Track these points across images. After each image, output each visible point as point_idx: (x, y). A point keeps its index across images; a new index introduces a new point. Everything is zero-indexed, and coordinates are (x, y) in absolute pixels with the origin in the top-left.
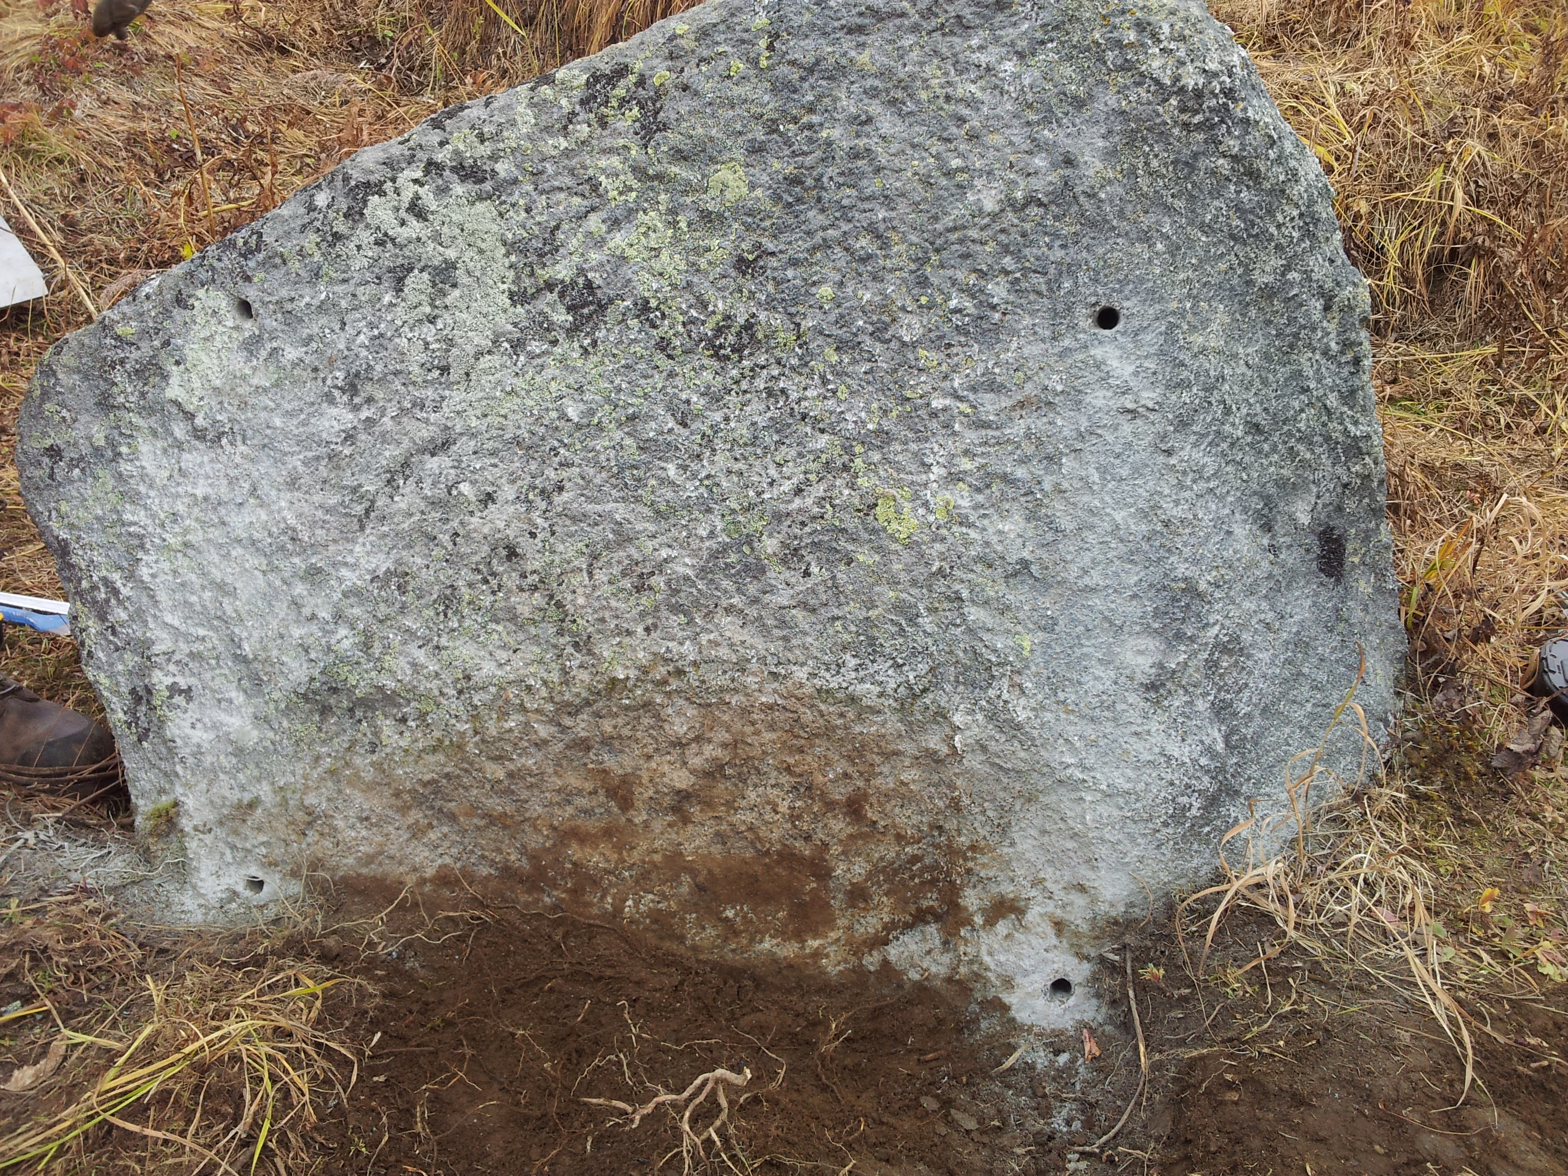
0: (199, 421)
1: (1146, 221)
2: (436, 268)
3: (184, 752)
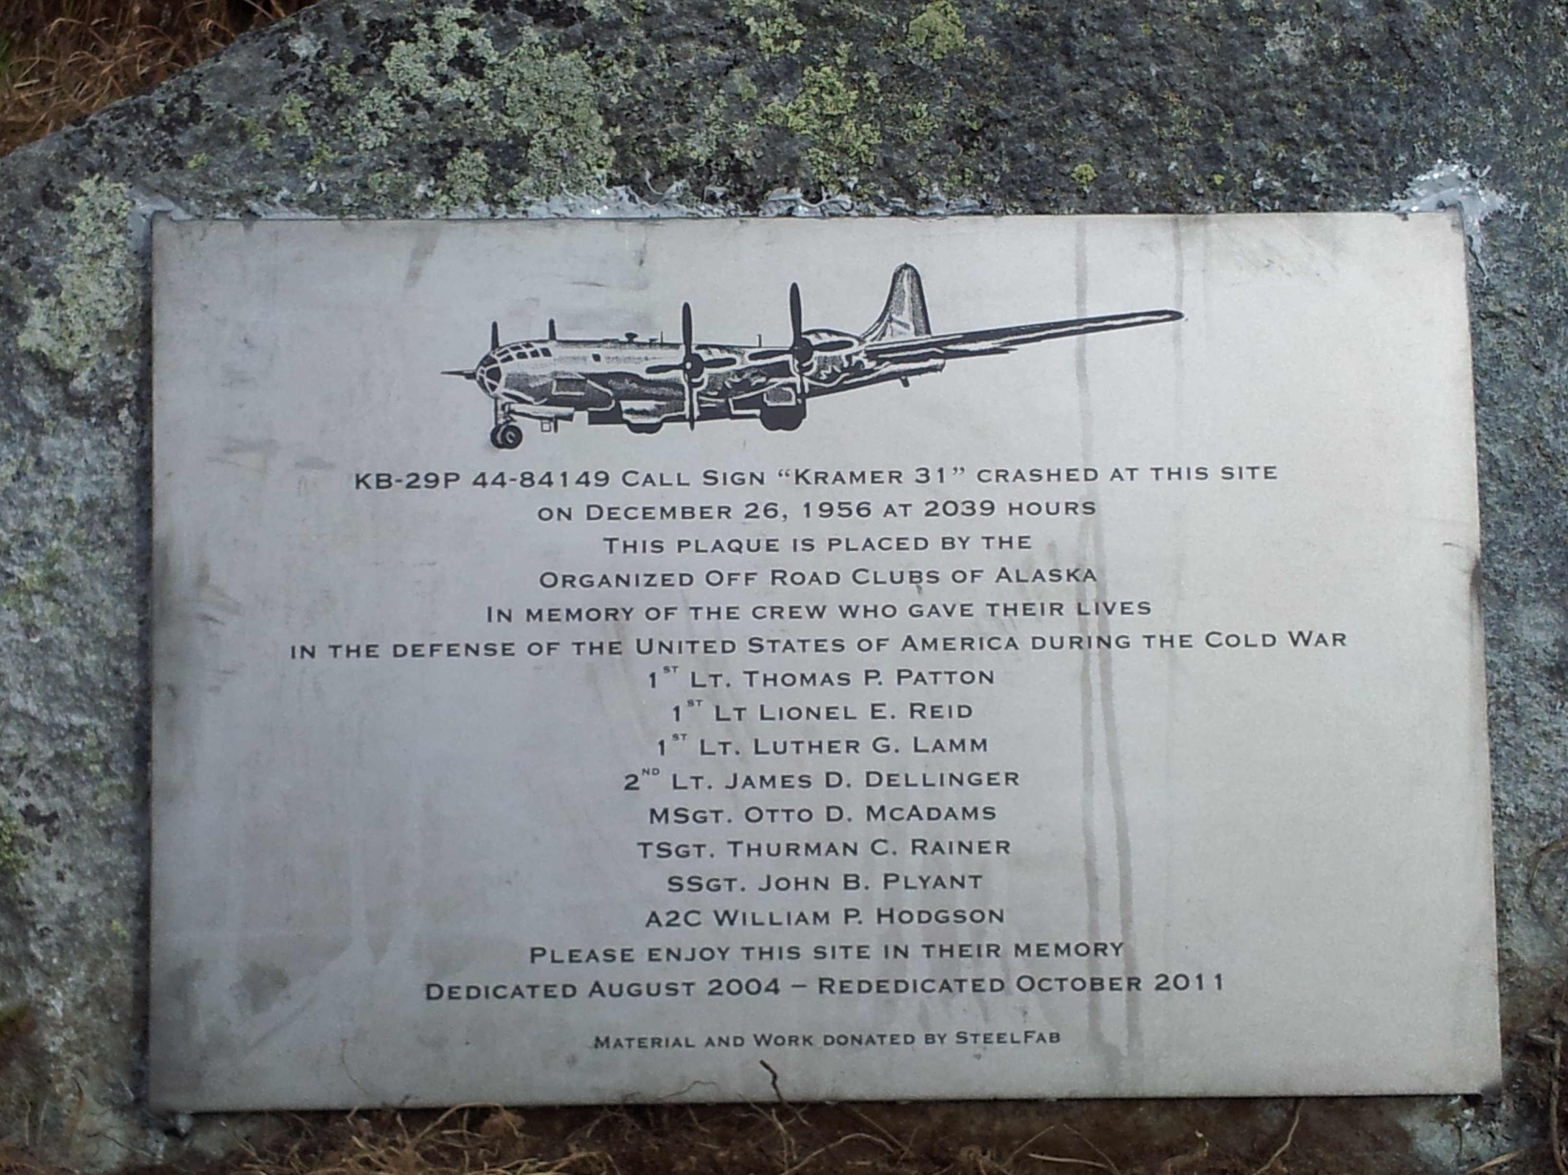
0: (81, 383)
1: (1488, 79)
2: (497, 145)
3: (48, 919)
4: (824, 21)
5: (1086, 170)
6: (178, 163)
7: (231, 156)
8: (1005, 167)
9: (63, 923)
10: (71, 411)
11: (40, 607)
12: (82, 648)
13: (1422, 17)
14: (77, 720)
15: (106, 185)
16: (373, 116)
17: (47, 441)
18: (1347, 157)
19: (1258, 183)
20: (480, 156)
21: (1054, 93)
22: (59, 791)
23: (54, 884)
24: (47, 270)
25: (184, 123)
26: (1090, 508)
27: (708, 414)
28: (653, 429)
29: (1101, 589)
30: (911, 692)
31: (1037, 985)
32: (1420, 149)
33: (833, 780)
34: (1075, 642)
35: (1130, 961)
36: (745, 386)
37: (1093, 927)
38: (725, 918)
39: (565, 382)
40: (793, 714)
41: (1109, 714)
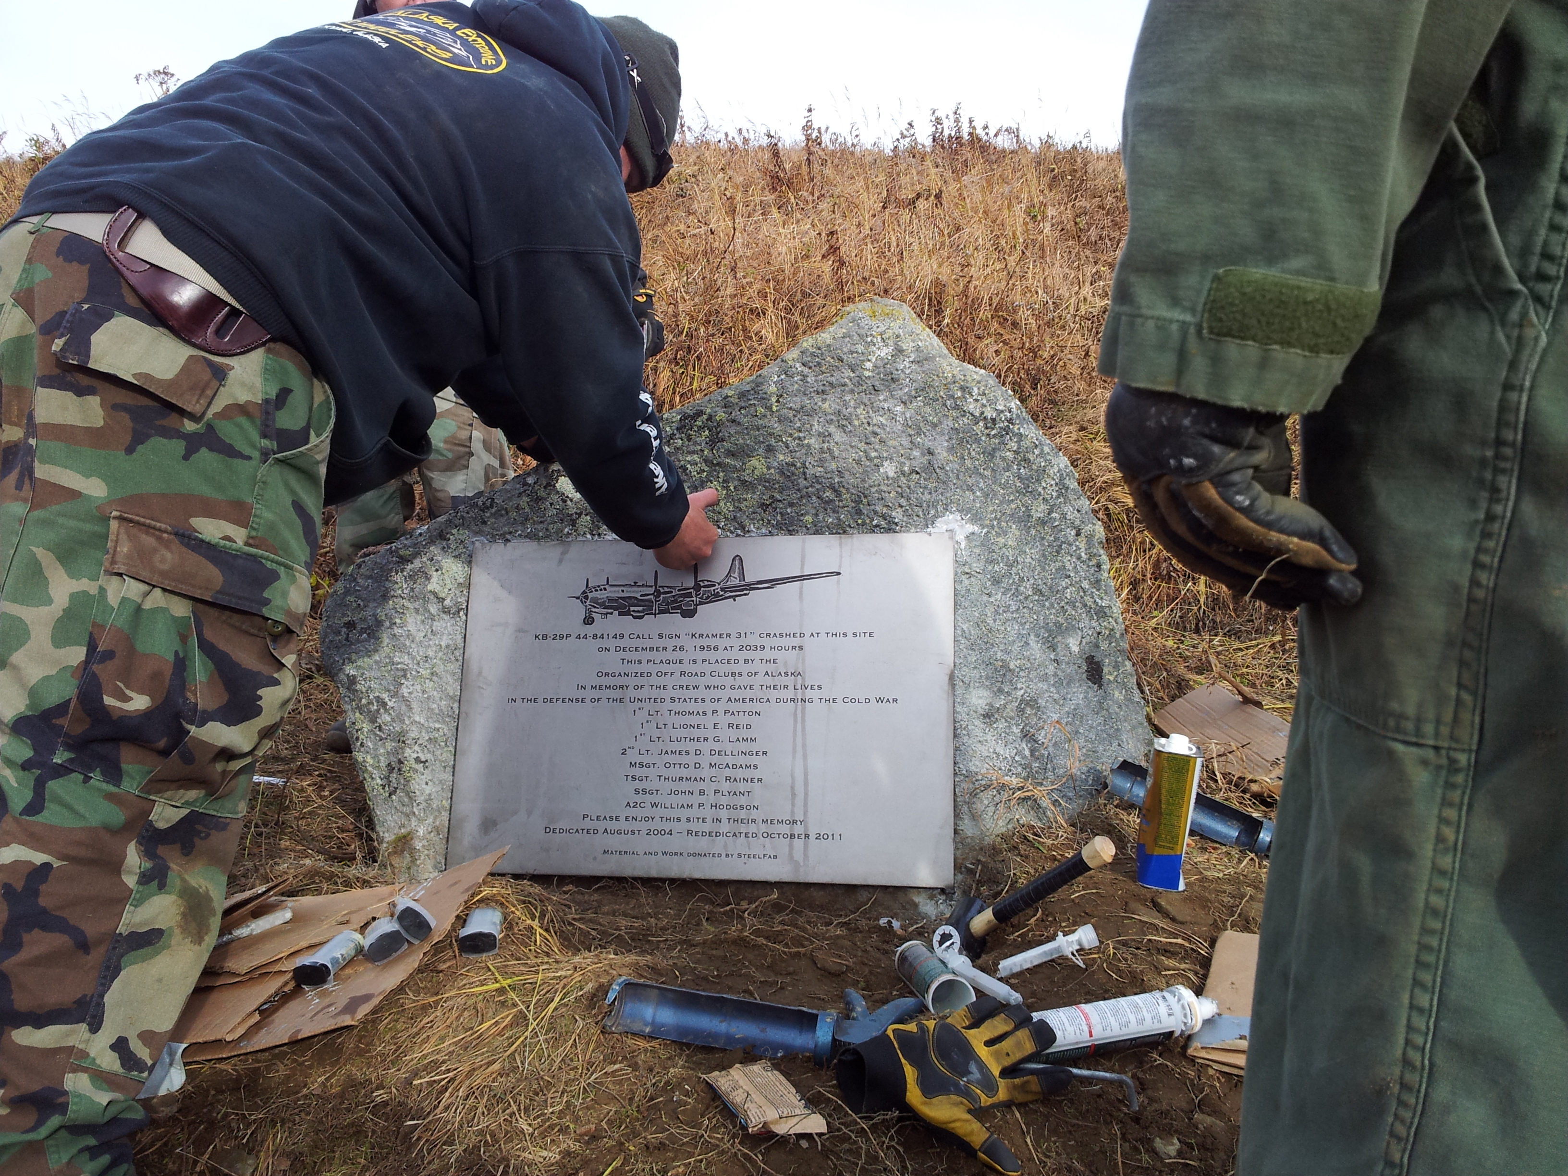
0: (447, 602)
1: (970, 481)
3: (420, 799)
4: (715, 465)
5: (809, 518)
6: (485, 523)
7: (503, 520)
8: (779, 518)
9: (426, 801)
10: (444, 612)
11: (429, 684)
12: (441, 699)
13: (941, 457)
14: (437, 725)
15: (461, 532)
16: (551, 504)
17: (435, 623)
18: (910, 512)
19: (875, 523)
20: (588, 518)
21: (799, 490)
22: (429, 751)
23: (424, 786)
24: (438, 562)
25: (487, 508)
26: (801, 648)
27: (662, 612)
28: (641, 617)
29: (803, 679)
30: (730, 719)
31: (770, 836)
32: (940, 508)
33: (698, 753)
34: (793, 700)
35: (806, 828)
36: (675, 601)
37: (793, 813)
38: (654, 805)
39: (611, 600)
40: (685, 726)
41: (803, 729)
